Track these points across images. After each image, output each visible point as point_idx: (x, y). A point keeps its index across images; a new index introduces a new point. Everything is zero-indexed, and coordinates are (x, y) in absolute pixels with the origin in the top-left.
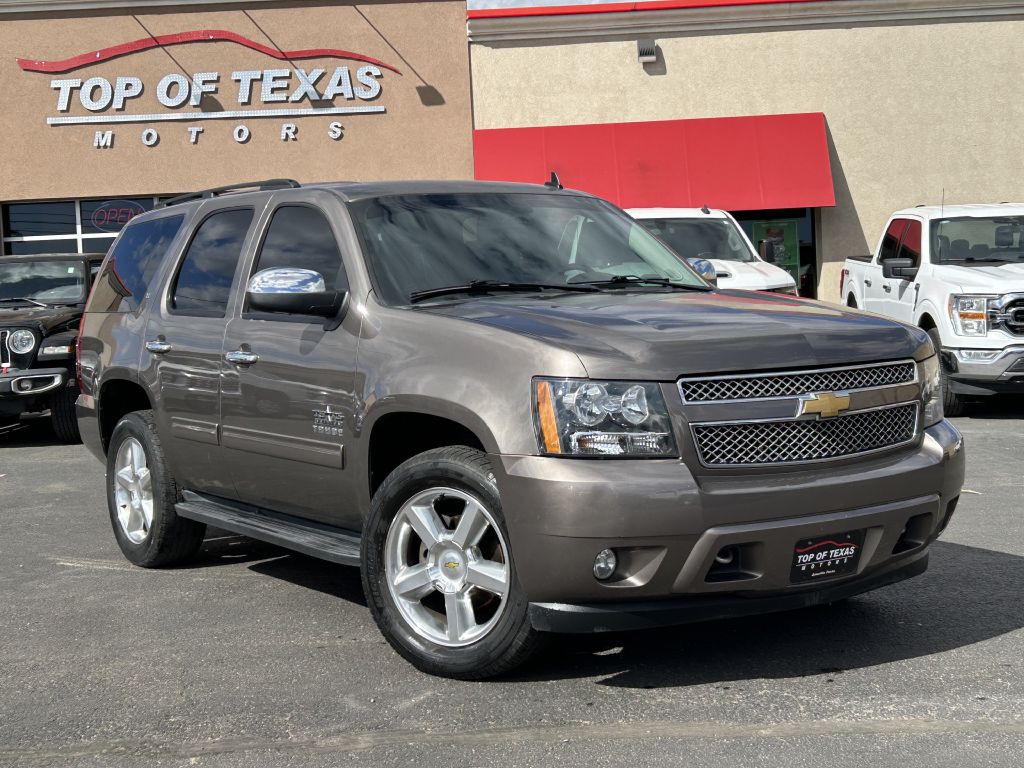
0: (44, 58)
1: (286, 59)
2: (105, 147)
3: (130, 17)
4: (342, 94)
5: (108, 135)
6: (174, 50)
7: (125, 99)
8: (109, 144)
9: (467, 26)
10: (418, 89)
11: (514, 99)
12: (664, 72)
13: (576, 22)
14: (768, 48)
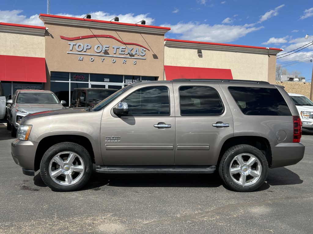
0: (67, 36)
1: (125, 44)
2: (81, 60)
3: (89, 29)
4: (137, 54)
5: (82, 57)
6: (99, 39)
7: (87, 49)
8: (82, 60)
9: (165, 42)
10: (153, 55)
11: (172, 60)
12: (202, 57)
13: (187, 44)
14: (222, 55)
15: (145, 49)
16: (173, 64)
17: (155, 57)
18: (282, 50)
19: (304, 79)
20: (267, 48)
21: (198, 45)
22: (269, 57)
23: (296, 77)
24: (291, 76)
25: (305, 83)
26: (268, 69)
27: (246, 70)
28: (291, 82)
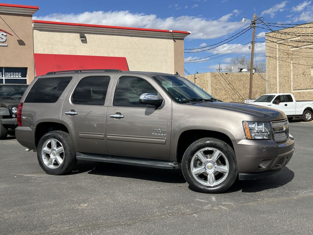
9: (33, 24)
10: (18, 40)
11: (46, 46)
12: (87, 43)
13: (64, 27)
14: (113, 39)
15: (5, 34)
16: (46, 52)
17: (21, 43)
18: (190, 34)
20: (169, 31)
21: (78, 28)
22: (175, 41)
24: (243, 67)
27: (145, 58)
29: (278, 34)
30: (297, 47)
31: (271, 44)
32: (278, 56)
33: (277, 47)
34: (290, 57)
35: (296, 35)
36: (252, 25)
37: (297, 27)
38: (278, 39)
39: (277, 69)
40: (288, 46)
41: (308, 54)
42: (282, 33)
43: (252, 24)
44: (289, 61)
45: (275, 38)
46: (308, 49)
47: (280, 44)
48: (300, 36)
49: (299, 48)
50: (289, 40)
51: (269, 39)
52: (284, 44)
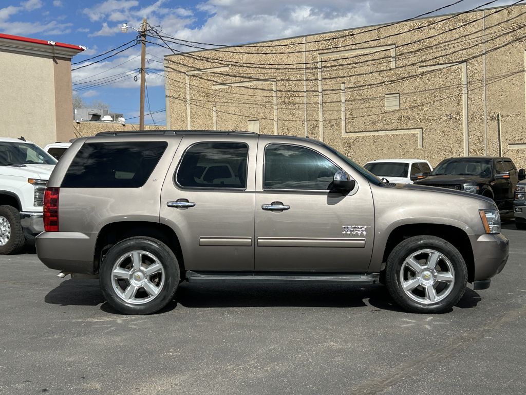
18: (83, 50)
19: (122, 117)
20: (49, 42)
22: (57, 63)
23: (106, 113)
24: (96, 112)
25: (124, 125)
26: (54, 91)
28: (97, 123)
29: (187, 59)
30: (224, 84)
31: (174, 75)
32: (188, 97)
33: (187, 82)
34: (211, 100)
35: (221, 64)
36: (140, 39)
37: (222, 50)
38: (188, 67)
39: (187, 121)
40: (207, 81)
41: (243, 97)
42: (196, 58)
43: (140, 37)
44: (210, 107)
45: (183, 65)
46: (243, 88)
47: (193, 76)
48: (228, 65)
49: (227, 87)
50: (209, 71)
51: (171, 66)
52: (201, 78)
